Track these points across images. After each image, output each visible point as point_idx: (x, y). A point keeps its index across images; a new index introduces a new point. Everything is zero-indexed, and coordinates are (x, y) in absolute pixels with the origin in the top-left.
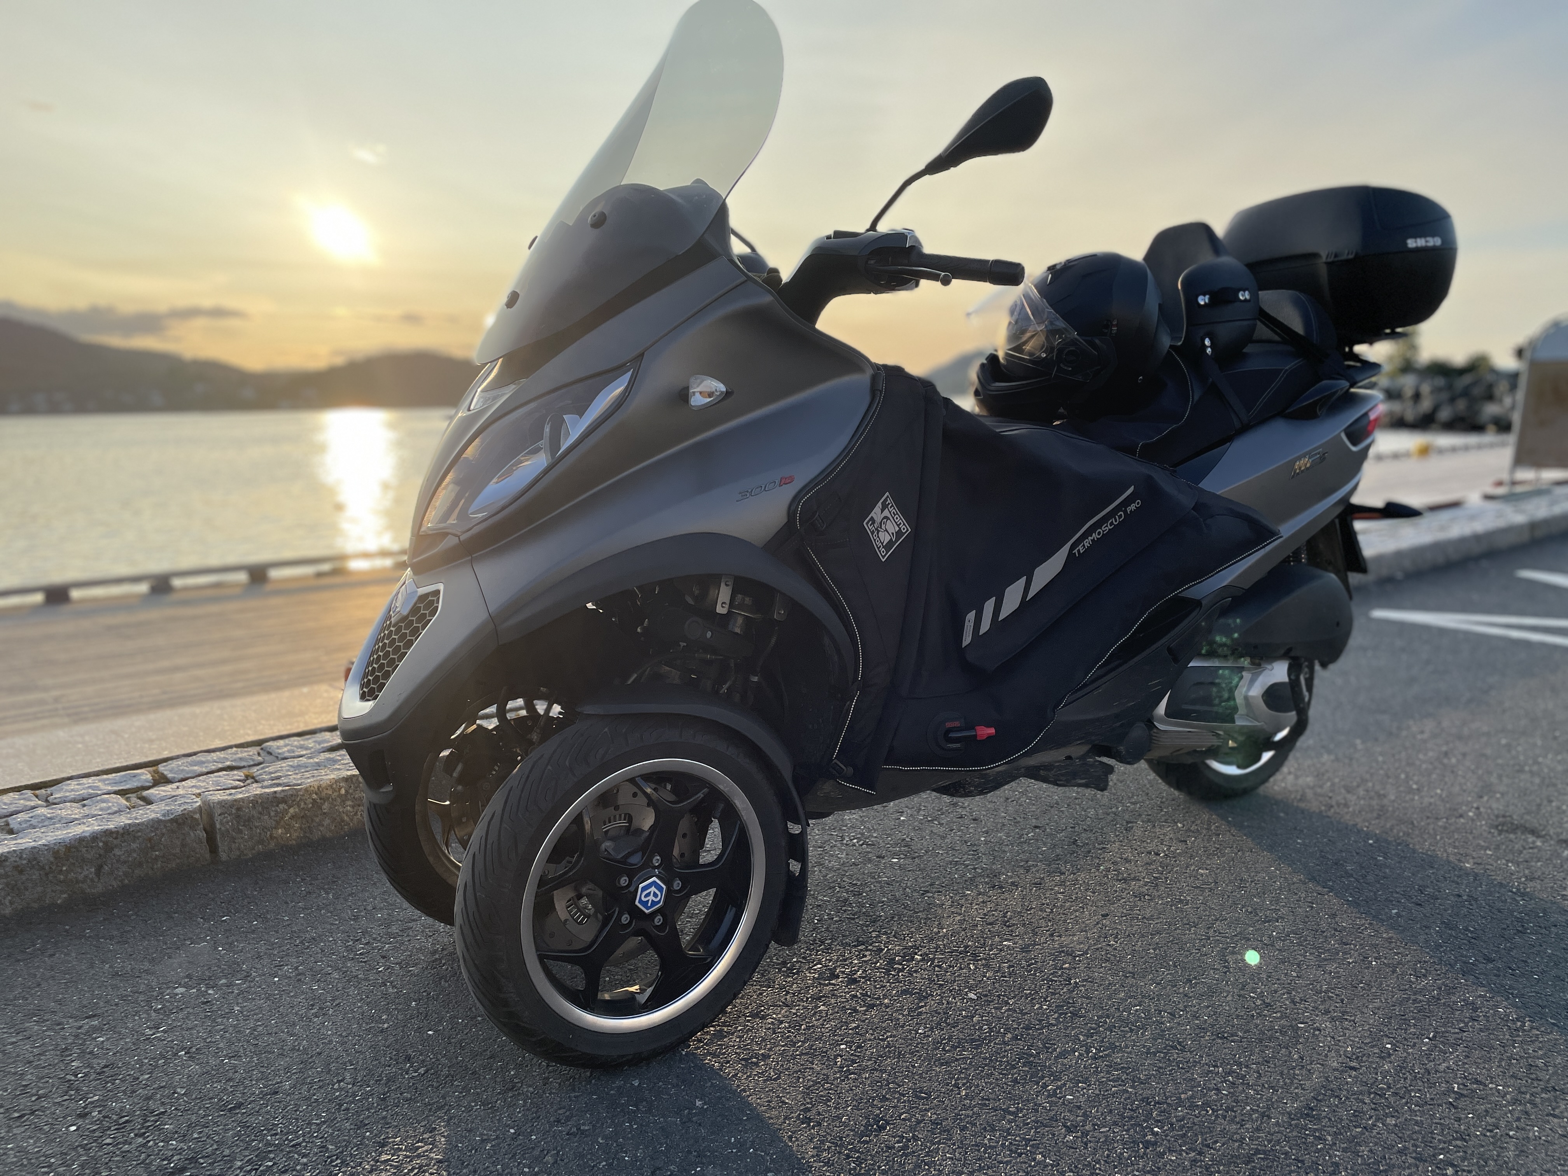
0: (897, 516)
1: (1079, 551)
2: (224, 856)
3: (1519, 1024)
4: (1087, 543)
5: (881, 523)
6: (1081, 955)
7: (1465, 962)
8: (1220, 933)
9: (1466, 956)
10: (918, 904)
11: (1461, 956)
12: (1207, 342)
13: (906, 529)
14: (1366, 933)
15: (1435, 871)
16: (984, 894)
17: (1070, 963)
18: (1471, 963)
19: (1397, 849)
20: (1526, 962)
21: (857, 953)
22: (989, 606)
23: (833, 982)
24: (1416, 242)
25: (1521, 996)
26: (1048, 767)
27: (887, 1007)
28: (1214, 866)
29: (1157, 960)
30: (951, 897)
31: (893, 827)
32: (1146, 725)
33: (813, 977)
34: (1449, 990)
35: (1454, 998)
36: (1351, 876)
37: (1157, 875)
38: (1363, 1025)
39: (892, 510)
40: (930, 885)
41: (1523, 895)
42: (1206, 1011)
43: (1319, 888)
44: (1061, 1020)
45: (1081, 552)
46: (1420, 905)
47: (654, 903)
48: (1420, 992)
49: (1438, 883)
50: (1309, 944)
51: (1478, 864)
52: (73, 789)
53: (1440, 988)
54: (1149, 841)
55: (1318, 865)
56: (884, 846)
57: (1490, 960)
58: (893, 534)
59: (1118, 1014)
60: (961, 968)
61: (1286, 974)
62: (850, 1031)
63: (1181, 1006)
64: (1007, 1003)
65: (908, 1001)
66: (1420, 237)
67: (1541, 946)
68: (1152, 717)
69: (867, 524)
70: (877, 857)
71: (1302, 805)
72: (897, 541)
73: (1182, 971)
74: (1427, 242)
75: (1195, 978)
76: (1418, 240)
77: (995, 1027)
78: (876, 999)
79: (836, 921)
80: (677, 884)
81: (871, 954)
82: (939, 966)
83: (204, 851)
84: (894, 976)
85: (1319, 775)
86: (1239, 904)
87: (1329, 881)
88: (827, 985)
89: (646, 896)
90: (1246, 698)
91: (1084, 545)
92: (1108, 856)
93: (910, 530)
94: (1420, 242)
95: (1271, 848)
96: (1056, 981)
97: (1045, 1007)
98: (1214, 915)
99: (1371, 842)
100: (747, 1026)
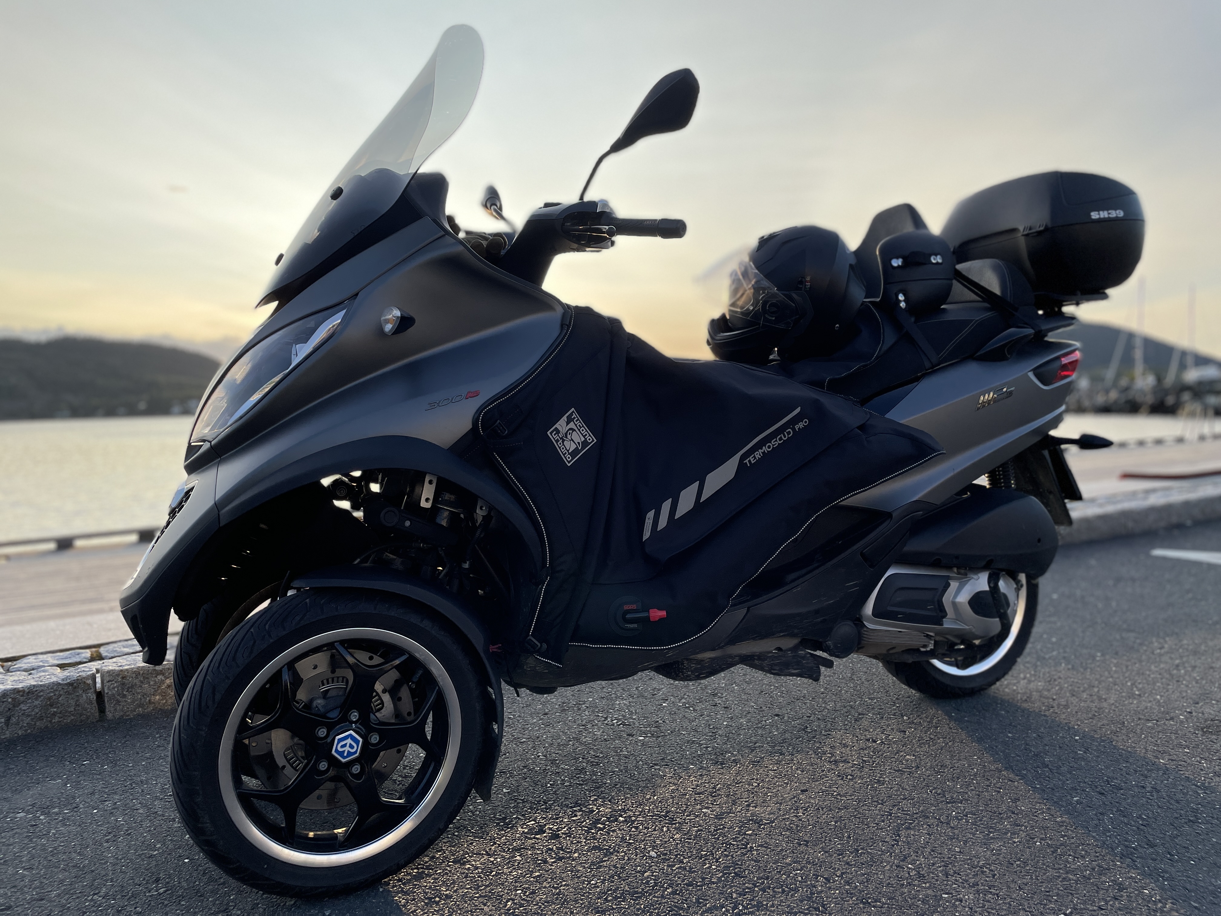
0: (583, 428)
1: (750, 461)
2: (109, 715)
3: (1160, 905)
4: (758, 454)
5: (566, 434)
6: (768, 823)
7: (1127, 847)
8: (903, 811)
9: (1130, 841)
10: (643, 775)
11: (1126, 841)
12: (901, 297)
13: (592, 439)
14: (1041, 817)
15: (1128, 765)
16: (705, 769)
17: (753, 831)
18: (1133, 848)
19: (1100, 745)
20: (1188, 848)
21: (570, 813)
22: (666, 506)
23: (537, 836)
24: (1099, 214)
25: (1171, 879)
26: (761, 657)
27: (573, 860)
28: (922, 753)
29: (834, 831)
30: (675, 770)
31: (653, 711)
32: (855, 624)
33: (523, 832)
34: (1102, 871)
35: (1104, 878)
36: (1047, 766)
37: (866, 759)
38: (1005, 898)
39: (578, 423)
40: (661, 759)
41: (1205, 789)
42: (861, 878)
43: (1012, 776)
44: (723, 879)
45: (753, 462)
46: (1103, 794)
47: (350, 754)
48: (1073, 872)
49: (1127, 776)
50: (982, 824)
51: (1172, 760)
52: (31, 662)
53: (1093, 869)
54: (872, 730)
55: (1018, 756)
56: (638, 727)
57: (1152, 845)
58: (579, 443)
59: (778, 876)
60: (655, 830)
61: (949, 850)
62: (532, 879)
63: (838, 873)
64: (682, 862)
65: (593, 856)
66: (1103, 210)
67: (1207, 834)
68: (861, 616)
69: (551, 433)
70: (628, 735)
71: (1025, 705)
72: (583, 448)
73: (854, 842)
74: (1109, 214)
75: (862, 849)
76: (1101, 212)
77: (661, 882)
78: (569, 852)
79: (566, 786)
80: (375, 739)
81: (582, 815)
82: (637, 828)
83: (93, 709)
84: (593, 833)
85: (1050, 681)
86: (931, 786)
87: (1024, 770)
88: (531, 839)
89: (342, 746)
90: (954, 604)
91: (754, 456)
92: (828, 741)
93: (595, 440)
94: (1104, 214)
95: (980, 740)
96: (734, 845)
97: (713, 867)
98: (904, 795)
99: (1077, 738)
100: (447, 870)
